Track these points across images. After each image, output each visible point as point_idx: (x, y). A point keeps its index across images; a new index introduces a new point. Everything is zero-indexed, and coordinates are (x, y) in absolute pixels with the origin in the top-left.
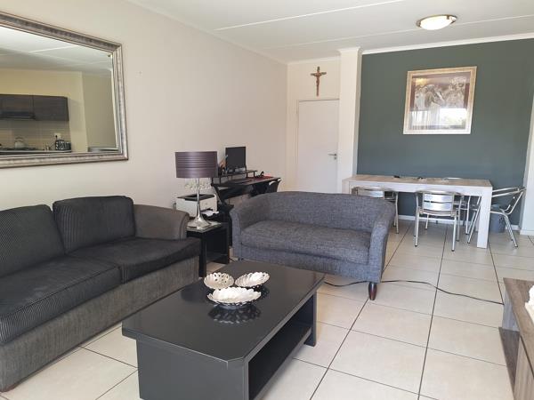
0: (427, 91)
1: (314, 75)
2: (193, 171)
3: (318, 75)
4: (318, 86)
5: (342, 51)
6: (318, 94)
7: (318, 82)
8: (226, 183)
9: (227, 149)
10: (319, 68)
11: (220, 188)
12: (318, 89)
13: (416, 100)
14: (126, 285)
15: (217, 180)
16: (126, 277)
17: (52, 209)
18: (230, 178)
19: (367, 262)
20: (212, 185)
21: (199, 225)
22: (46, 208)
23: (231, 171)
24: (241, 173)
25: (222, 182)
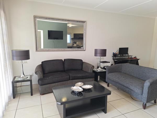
9: (119, 48)
11: (115, 60)
14: (71, 81)
15: (114, 58)
16: (71, 79)
17: (63, 61)
18: (121, 57)
19: (142, 94)
20: (113, 59)
21: (99, 70)
22: (62, 60)
23: (122, 55)
24: (126, 56)
25: (116, 58)
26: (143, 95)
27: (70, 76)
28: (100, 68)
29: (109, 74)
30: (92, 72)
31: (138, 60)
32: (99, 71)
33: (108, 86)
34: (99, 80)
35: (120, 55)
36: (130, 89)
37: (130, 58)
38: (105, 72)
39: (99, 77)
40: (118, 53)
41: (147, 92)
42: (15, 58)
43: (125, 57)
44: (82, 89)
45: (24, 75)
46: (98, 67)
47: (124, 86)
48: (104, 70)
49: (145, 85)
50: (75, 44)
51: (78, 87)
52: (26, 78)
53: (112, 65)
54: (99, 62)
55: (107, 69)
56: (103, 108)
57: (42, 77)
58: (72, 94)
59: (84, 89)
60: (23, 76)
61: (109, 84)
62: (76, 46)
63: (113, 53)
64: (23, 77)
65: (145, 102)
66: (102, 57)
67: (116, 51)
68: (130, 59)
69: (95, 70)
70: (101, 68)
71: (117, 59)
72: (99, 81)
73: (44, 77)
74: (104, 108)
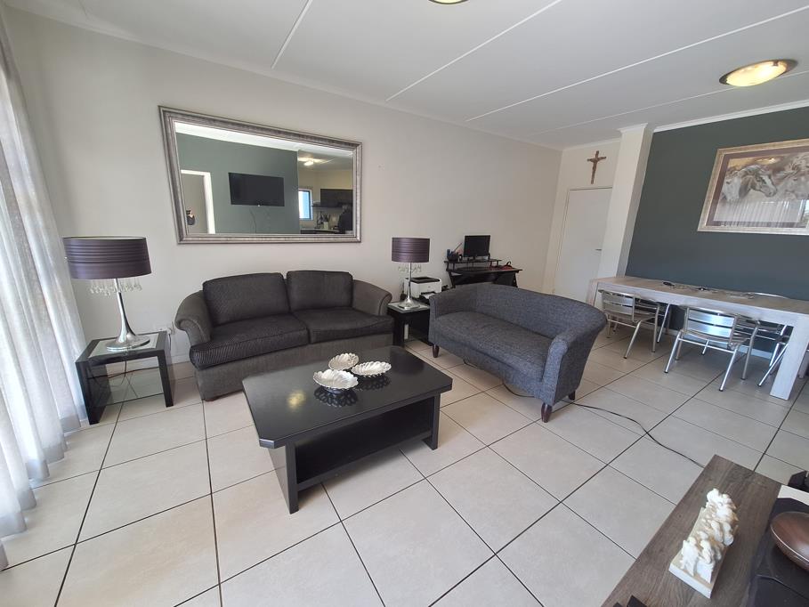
0: (746, 174)
1: (591, 160)
2: (404, 256)
3: (595, 161)
4: (594, 173)
5: (624, 131)
6: (592, 182)
7: (594, 168)
8: (458, 269)
9: (466, 237)
10: (598, 153)
11: (454, 274)
12: (593, 176)
13: (725, 188)
14: (314, 346)
15: (451, 266)
16: (313, 339)
17: (285, 277)
18: (470, 265)
19: (541, 380)
20: (447, 270)
21: (408, 305)
22: (279, 275)
23: (472, 258)
24: (484, 261)
25: (456, 268)
26: (545, 380)
27: (309, 333)
28: (409, 301)
29: (440, 318)
30: (385, 314)
31: (518, 271)
32: (406, 308)
33: (436, 354)
34: (406, 337)
35: (466, 259)
36: (504, 363)
37: (496, 267)
38: (427, 311)
39: (406, 327)
40: (462, 253)
41: (557, 372)
42: (81, 268)
43: (481, 264)
44: (356, 378)
45: (132, 333)
46: (403, 297)
47: (486, 354)
48: (423, 307)
49: (551, 350)
50: (326, 224)
51: (339, 374)
52: (142, 345)
53: (444, 288)
54: (407, 282)
55: (432, 303)
56: (427, 434)
57: (205, 340)
58: (318, 397)
59: (360, 378)
60: (129, 336)
61: (437, 348)
62: (330, 228)
63: (448, 251)
64: (127, 342)
65: (550, 401)
66: (415, 265)
67: (456, 245)
68: (493, 271)
69: (395, 305)
70: (413, 299)
71: (459, 270)
72: (407, 341)
73: (212, 337)
74: (430, 432)
